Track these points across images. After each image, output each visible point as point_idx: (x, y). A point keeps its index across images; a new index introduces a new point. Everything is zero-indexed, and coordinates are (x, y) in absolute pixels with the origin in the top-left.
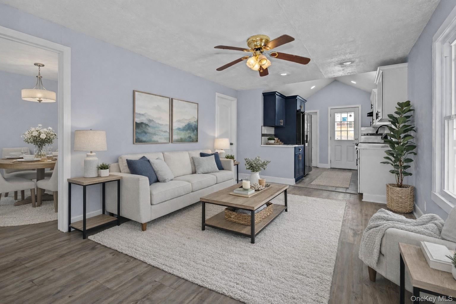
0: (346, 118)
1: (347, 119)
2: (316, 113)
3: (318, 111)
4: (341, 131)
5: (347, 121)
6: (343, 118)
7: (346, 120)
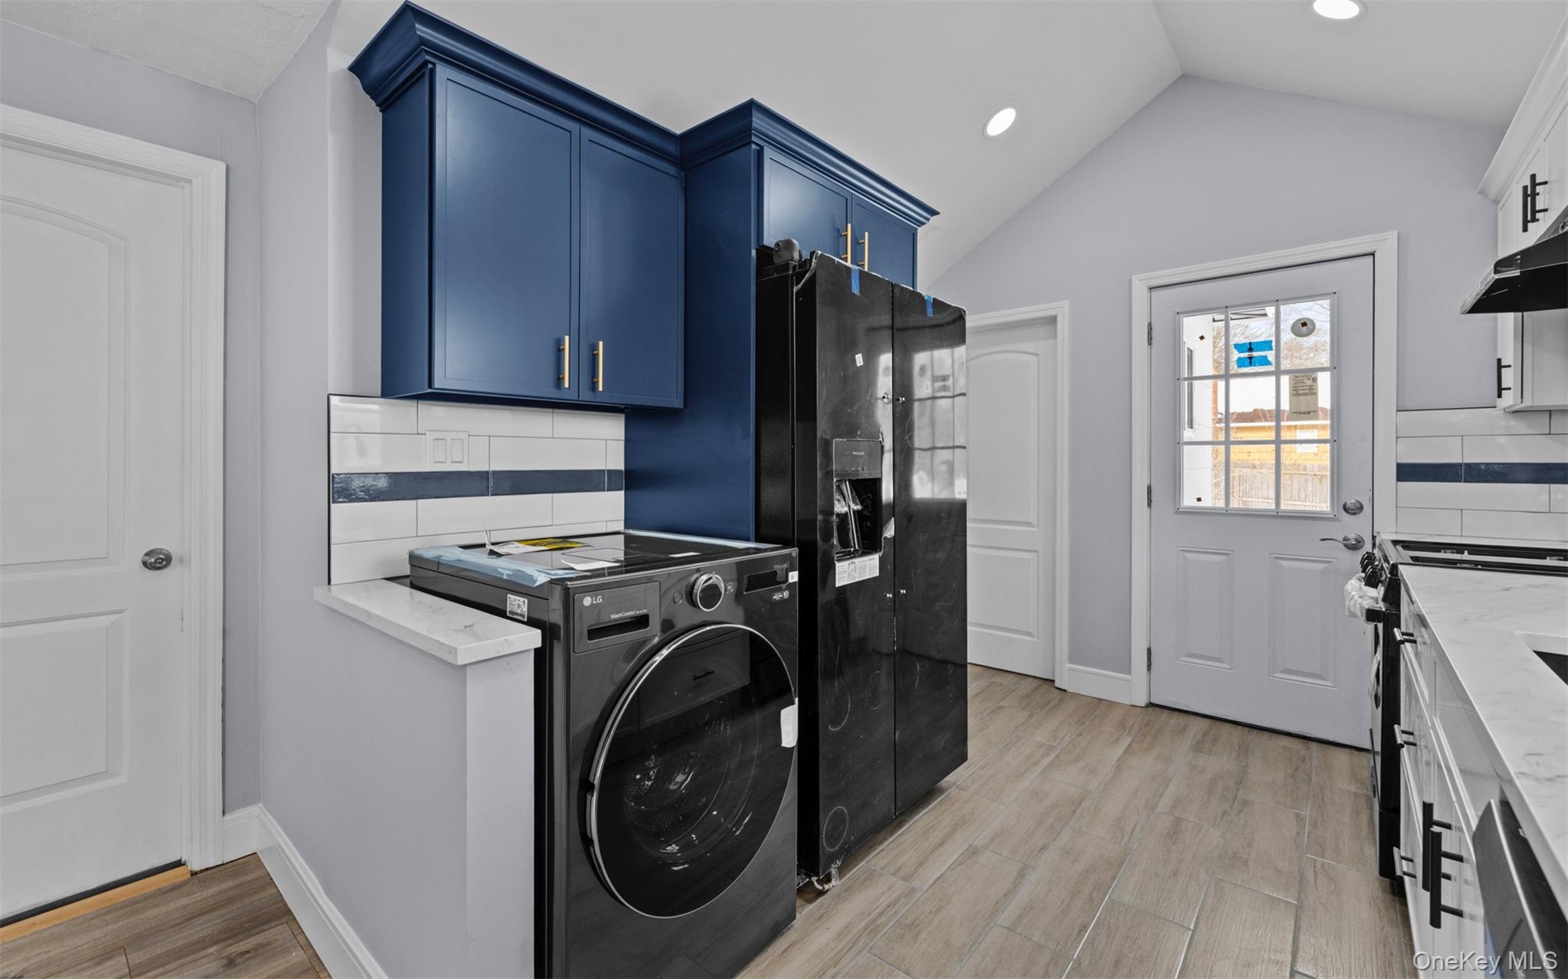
0: (1266, 345)
1: (1271, 355)
2: (1052, 320)
3: (1063, 310)
4: (1228, 443)
5: (1272, 368)
6: (1238, 347)
7: (1265, 361)
